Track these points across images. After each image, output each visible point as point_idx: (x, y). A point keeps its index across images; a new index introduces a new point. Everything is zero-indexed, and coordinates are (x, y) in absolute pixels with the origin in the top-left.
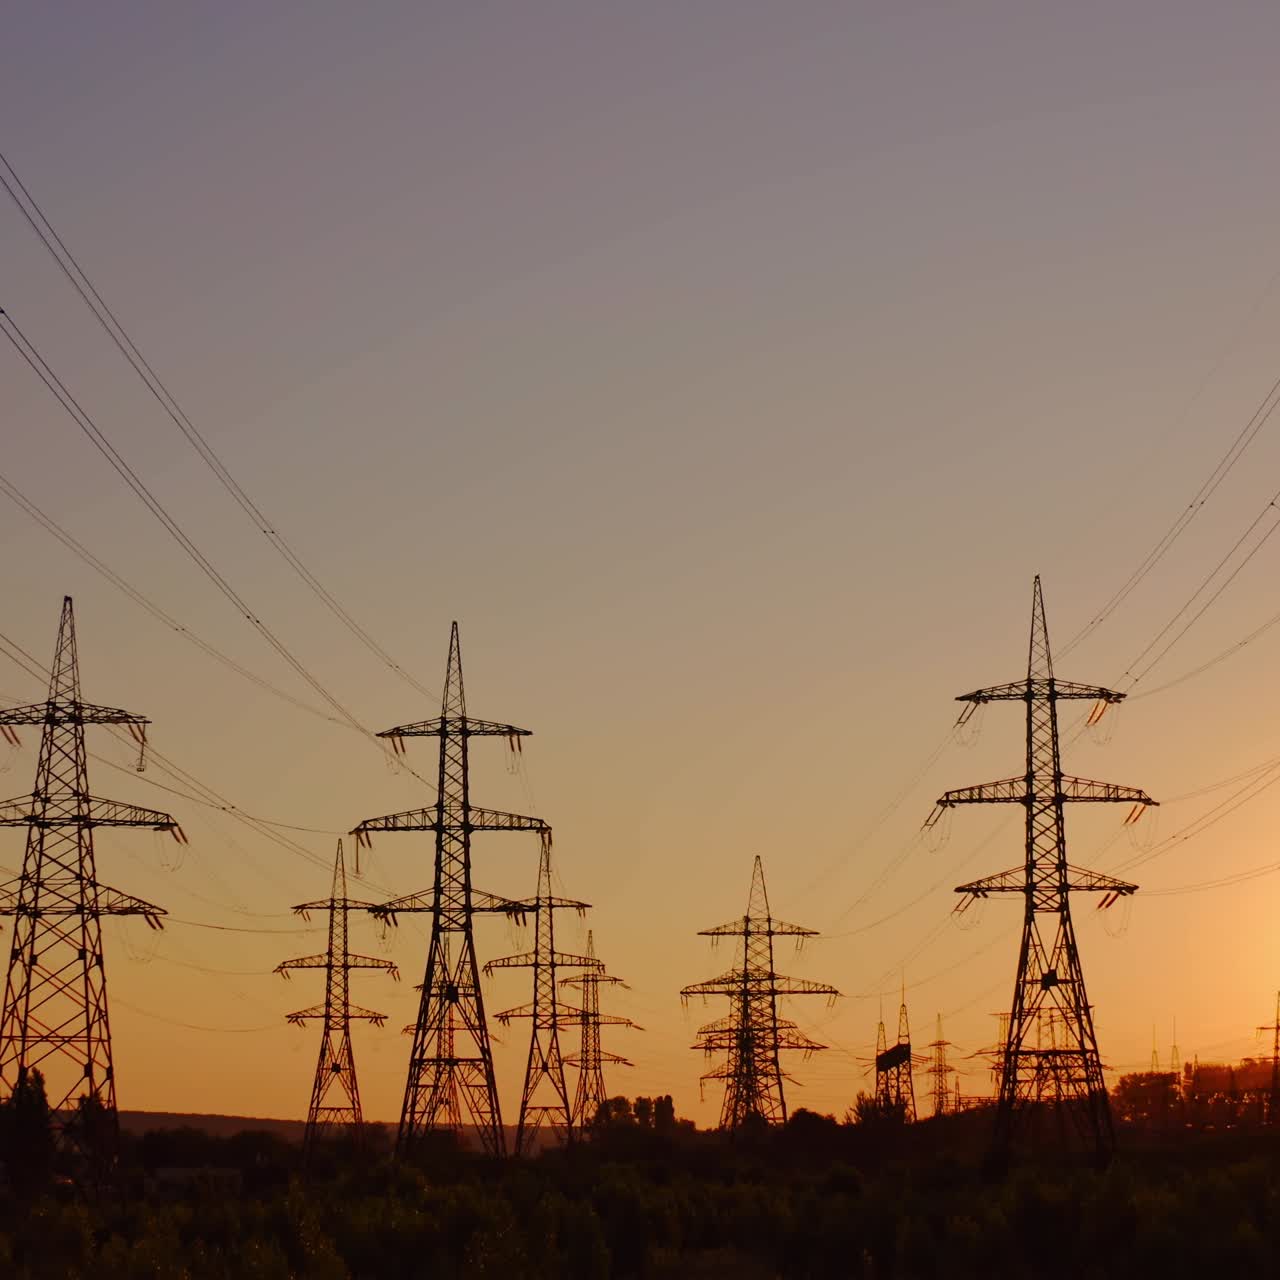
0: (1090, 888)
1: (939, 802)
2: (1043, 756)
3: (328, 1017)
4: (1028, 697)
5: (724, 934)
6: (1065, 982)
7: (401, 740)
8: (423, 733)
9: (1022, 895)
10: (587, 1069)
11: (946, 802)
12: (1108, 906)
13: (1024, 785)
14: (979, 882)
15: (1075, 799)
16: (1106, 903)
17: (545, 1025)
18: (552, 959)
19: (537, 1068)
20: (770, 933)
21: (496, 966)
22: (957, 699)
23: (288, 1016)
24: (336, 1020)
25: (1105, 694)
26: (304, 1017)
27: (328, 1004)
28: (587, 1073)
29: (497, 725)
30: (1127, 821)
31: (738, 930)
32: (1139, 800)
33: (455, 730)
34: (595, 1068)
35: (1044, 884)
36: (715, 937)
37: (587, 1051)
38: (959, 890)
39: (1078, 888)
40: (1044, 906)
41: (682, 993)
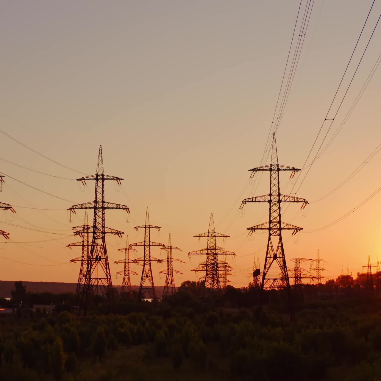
0: (288, 229)
1: (243, 202)
2: (275, 188)
3: (82, 260)
4: (271, 170)
5: (201, 236)
6: (280, 257)
7: (84, 181)
8: (90, 179)
9: (268, 231)
10: (169, 274)
11: (244, 202)
12: (295, 234)
13: (269, 197)
14: (254, 227)
15: (285, 201)
16: (294, 233)
17: (147, 263)
18: (150, 243)
19: (145, 276)
20: (215, 236)
21: (133, 246)
22: (249, 170)
23: (71, 260)
24: (85, 261)
25: (294, 169)
26: (75, 260)
27: (83, 257)
28: (169, 276)
29: (113, 177)
30: (301, 208)
31: (205, 235)
32: (304, 202)
33: (99, 178)
34: (171, 274)
35: (274, 227)
36: (199, 237)
37: (169, 269)
38: (248, 229)
39: (284, 229)
40: (274, 234)
41: (188, 254)
